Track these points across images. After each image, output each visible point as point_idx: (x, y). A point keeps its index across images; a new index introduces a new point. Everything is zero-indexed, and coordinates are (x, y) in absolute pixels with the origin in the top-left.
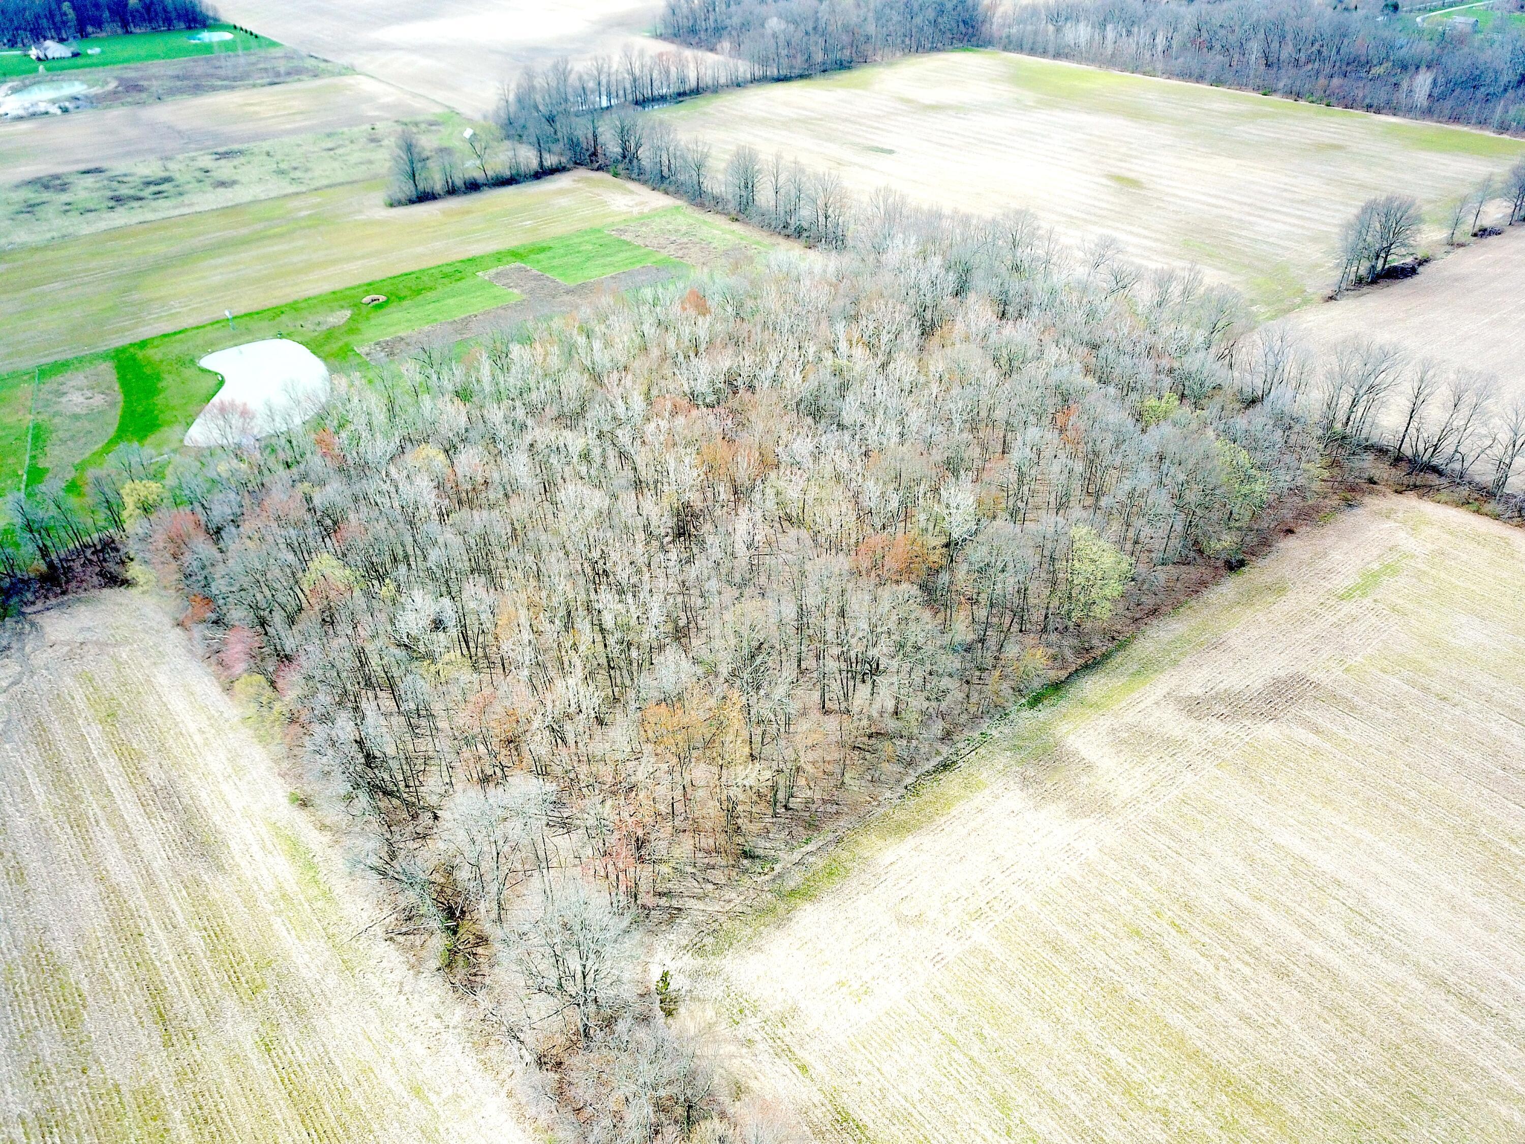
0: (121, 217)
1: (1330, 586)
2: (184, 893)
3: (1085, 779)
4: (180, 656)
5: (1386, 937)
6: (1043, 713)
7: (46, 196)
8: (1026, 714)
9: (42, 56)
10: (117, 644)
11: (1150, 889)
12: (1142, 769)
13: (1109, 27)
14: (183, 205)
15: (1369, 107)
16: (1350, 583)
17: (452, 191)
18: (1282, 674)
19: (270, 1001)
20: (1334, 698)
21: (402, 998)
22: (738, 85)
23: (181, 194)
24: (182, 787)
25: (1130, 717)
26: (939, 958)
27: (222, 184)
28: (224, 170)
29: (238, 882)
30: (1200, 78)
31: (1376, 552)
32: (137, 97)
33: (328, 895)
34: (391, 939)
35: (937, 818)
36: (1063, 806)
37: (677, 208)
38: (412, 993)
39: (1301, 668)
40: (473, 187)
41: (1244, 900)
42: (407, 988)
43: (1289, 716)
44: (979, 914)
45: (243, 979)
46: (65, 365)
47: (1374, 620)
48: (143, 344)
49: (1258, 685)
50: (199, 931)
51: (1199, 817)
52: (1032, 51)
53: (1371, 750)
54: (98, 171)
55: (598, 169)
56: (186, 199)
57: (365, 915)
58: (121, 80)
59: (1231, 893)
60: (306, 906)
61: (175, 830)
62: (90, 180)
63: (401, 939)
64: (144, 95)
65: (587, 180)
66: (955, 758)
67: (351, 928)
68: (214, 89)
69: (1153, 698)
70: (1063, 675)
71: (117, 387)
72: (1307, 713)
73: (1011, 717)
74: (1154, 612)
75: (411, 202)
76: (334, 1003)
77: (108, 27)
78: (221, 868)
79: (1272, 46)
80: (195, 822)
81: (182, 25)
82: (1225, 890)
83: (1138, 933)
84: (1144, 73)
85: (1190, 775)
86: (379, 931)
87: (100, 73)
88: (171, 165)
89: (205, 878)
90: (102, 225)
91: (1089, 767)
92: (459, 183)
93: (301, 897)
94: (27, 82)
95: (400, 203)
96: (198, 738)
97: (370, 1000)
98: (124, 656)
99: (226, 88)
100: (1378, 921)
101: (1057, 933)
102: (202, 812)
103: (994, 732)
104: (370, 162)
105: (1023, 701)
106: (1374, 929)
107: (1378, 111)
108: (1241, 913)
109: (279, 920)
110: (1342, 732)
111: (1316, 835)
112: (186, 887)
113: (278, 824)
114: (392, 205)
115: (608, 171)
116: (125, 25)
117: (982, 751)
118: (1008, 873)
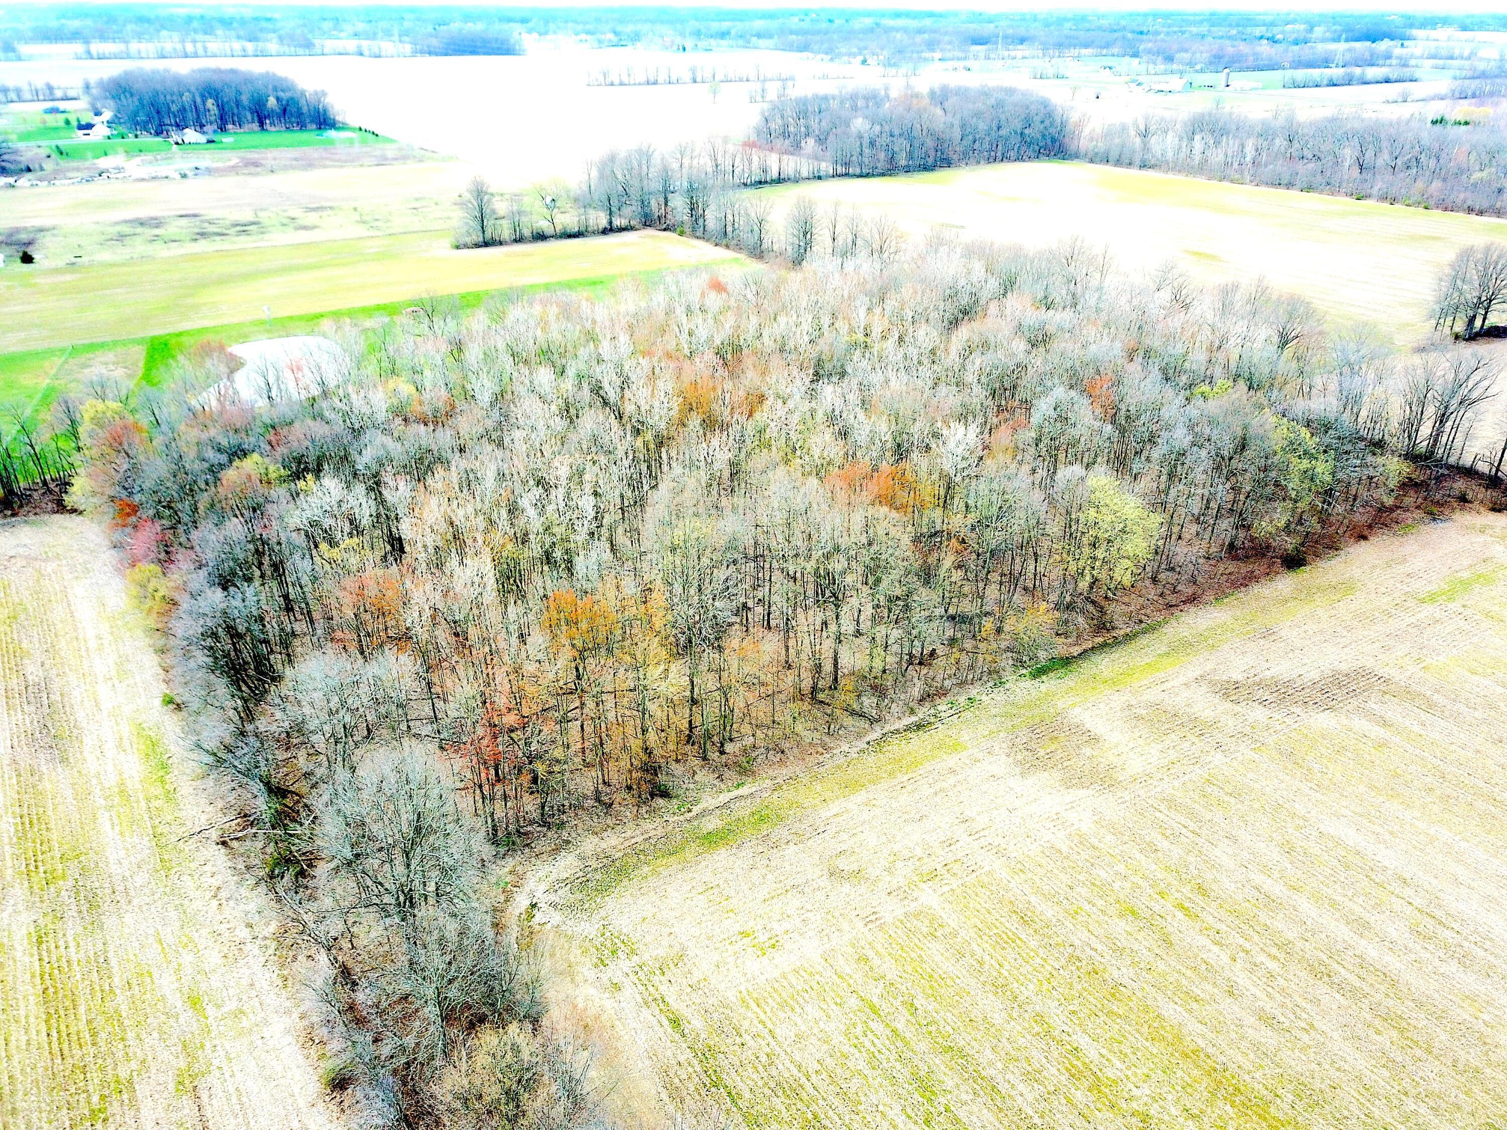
0: (203, 245)
1: (1408, 589)
2: (14, 781)
3: (1087, 751)
4: (105, 573)
5: (1465, 944)
6: (1048, 684)
7: (139, 230)
8: (1028, 683)
9: (180, 141)
10: (47, 560)
11: (1154, 867)
12: (1160, 747)
13: (1197, 137)
14: (262, 239)
15: (1470, 210)
16: (1433, 587)
17: (519, 240)
18: (1344, 667)
19: (63, 893)
20: (1407, 694)
21: (215, 903)
22: (820, 178)
23: (262, 233)
24: (55, 686)
25: (1153, 695)
26: (873, 917)
27: (305, 228)
28: (311, 218)
29: (77, 775)
30: (1289, 185)
31: (1466, 563)
32: (252, 169)
33: (171, 796)
34: (224, 843)
35: (899, 775)
36: (1057, 775)
37: (736, 259)
38: (228, 899)
39: (1369, 663)
40: (540, 237)
41: (1277, 889)
42: (223, 894)
43: (1349, 707)
44: (933, 875)
45: (41, 869)
46: (102, 345)
47: (1462, 623)
48: (180, 334)
49: (1315, 675)
50: (15, 818)
51: (1226, 798)
52: (1118, 163)
53: (1454, 747)
54: (195, 216)
55: (665, 230)
56: (266, 236)
57: (204, 818)
58: (243, 159)
59: (1259, 879)
60: (143, 804)
61: (32, 722)
62: (184, 222)
63: (235, 844)
64: (259, 169)
65: (653, 237)
66: (932, 720)
67: (184, 829)
68: (324, 166)
69: (1182, 679)
70: (1076, 650)
71: (141, 364)
72: (1373, 706)
73: (1007, 686)
74: (1192, 599)
75: (477, 246)
76: (135, 902)
77: (246, 127)
78: (64, 760)
79: (1367, 156)
80: (56, 717)
81: (314, 126)
82: (1253, 876)
83: (1133, 913)
84: (1232, 181)
85: (1219, 755)
86: (214, 835)
87: (227, 154)
88: (260, 214)
89: (44, 769)
90: (182, 251)
91: (1094, 740)
92: (527, 233)
93: (141, 796)
94: (159, 157)
95: (466, 246)
96: (93, 644)
97: (177, 902)
98: (49, 570)
99: (335, 167)
100: (1456, 926)
101: (1029, 903)
102: (67, 709)
103: (984, 698)
104: (449, 218)
105: (1024, 671)
106: (1448, 934)
107: (1481, 213)
108: (1270, 902)
109: (107, 814)
110: (1417, 729)
111: (1378, 829)
112: (19, 775)
113: (144, 725)
114: (458, 247)
115: (675, 231)
116: (262, 124)
117: (967, 714)
118: (977, 836)
